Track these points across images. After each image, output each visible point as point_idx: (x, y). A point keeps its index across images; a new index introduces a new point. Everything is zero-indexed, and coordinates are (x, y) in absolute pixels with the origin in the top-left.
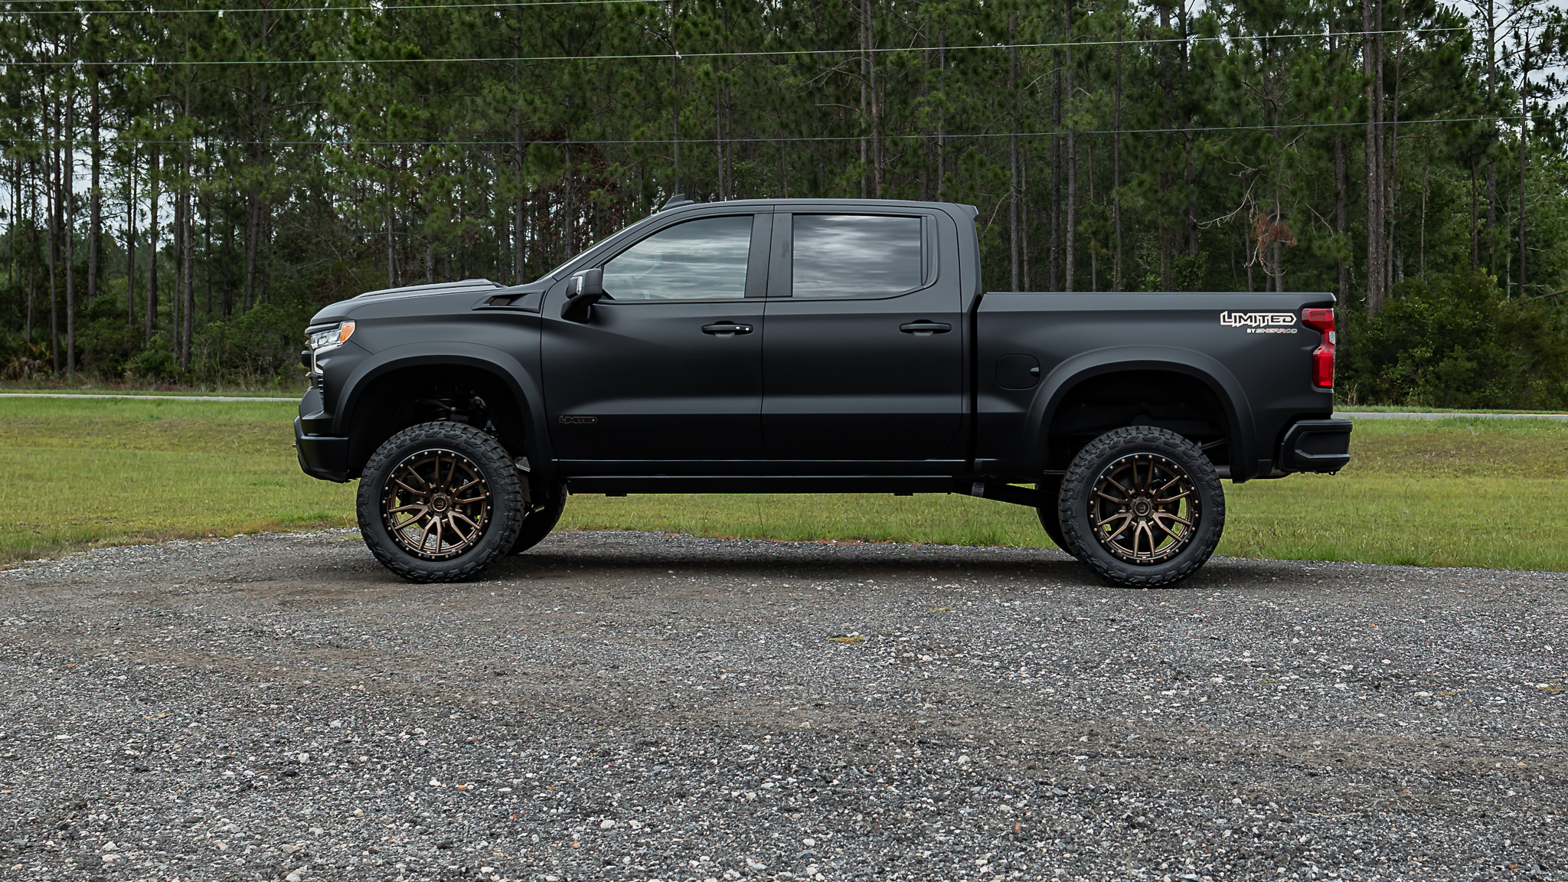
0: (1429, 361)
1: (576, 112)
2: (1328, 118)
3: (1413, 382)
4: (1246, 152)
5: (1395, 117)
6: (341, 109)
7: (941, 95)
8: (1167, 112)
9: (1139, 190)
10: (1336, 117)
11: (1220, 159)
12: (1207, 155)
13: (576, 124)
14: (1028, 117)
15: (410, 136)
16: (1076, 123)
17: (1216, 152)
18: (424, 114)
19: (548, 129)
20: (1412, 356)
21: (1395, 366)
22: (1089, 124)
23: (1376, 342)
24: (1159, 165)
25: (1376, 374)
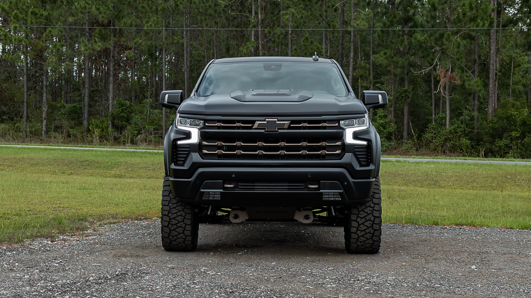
0: (518, 138)
1: (118, 14)
2: (477, 26)
3: (511, 148)
4: (436, 40)
5: (501, 26)
6: (5, 10)
7: (293, 10)
8: (397, 21)
9: (385, 56)
10: (481, 24)
11: (425, 43)
12: (419, 41)
13: (118, 19)
14: (333, 22)
15: (39, 23)
16: (358, 25)
17: (423, 40)
18: (45, 13)
19: (106, 21)
20: (510, 136)
21: (501, 140)
22: (364, 25)
23: (494, 129)
24: (394, 45)
25: (492, 143)
